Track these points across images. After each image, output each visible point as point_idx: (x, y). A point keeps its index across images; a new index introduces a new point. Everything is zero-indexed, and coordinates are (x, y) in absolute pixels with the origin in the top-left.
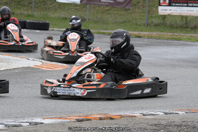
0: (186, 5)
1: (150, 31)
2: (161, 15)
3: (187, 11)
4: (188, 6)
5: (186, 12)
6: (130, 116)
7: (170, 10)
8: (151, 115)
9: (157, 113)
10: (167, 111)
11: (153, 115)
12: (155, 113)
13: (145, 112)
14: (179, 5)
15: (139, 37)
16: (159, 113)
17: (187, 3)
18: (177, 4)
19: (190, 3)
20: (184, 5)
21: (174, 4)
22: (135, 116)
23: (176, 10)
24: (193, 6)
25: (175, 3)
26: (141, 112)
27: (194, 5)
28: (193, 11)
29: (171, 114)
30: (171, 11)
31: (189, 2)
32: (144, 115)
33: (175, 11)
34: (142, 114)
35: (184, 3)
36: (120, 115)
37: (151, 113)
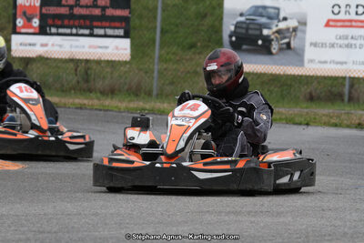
0: (87, 32)
3: (90, 47)
4: (91, 35)
5: (87, 50)
7: (42, 45)
14: (68, 31)
17: (91, 28)
18: (61, 31)
19: (97, 27)
20: (82, 31)
21: (54, 30)
23: (61, 46)
24: (106, 36)
25: (58, 27)
27: (110, 32)
28: (106, 47)
30: (45, 49)
31: (95, 24)
33: (56, 48)
35: (82, 27)
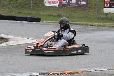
1: (99, 22)
2: (105, 13)
6: (87, 71)
7: (110, 10)
8: (100, 70)
9: (103, 70)
10: (109, 68)
11: (101, 70)
12: (102, 70)
13: (96, 69)
15: (93, 26)
16: (104, 69)
22: (90, 71)
25: (113, 6)
26: (94, 69)
29: (111, 70)
32: (96, 71)
34: (94, 70)
36: (82, 71)
37: (100, 69)
